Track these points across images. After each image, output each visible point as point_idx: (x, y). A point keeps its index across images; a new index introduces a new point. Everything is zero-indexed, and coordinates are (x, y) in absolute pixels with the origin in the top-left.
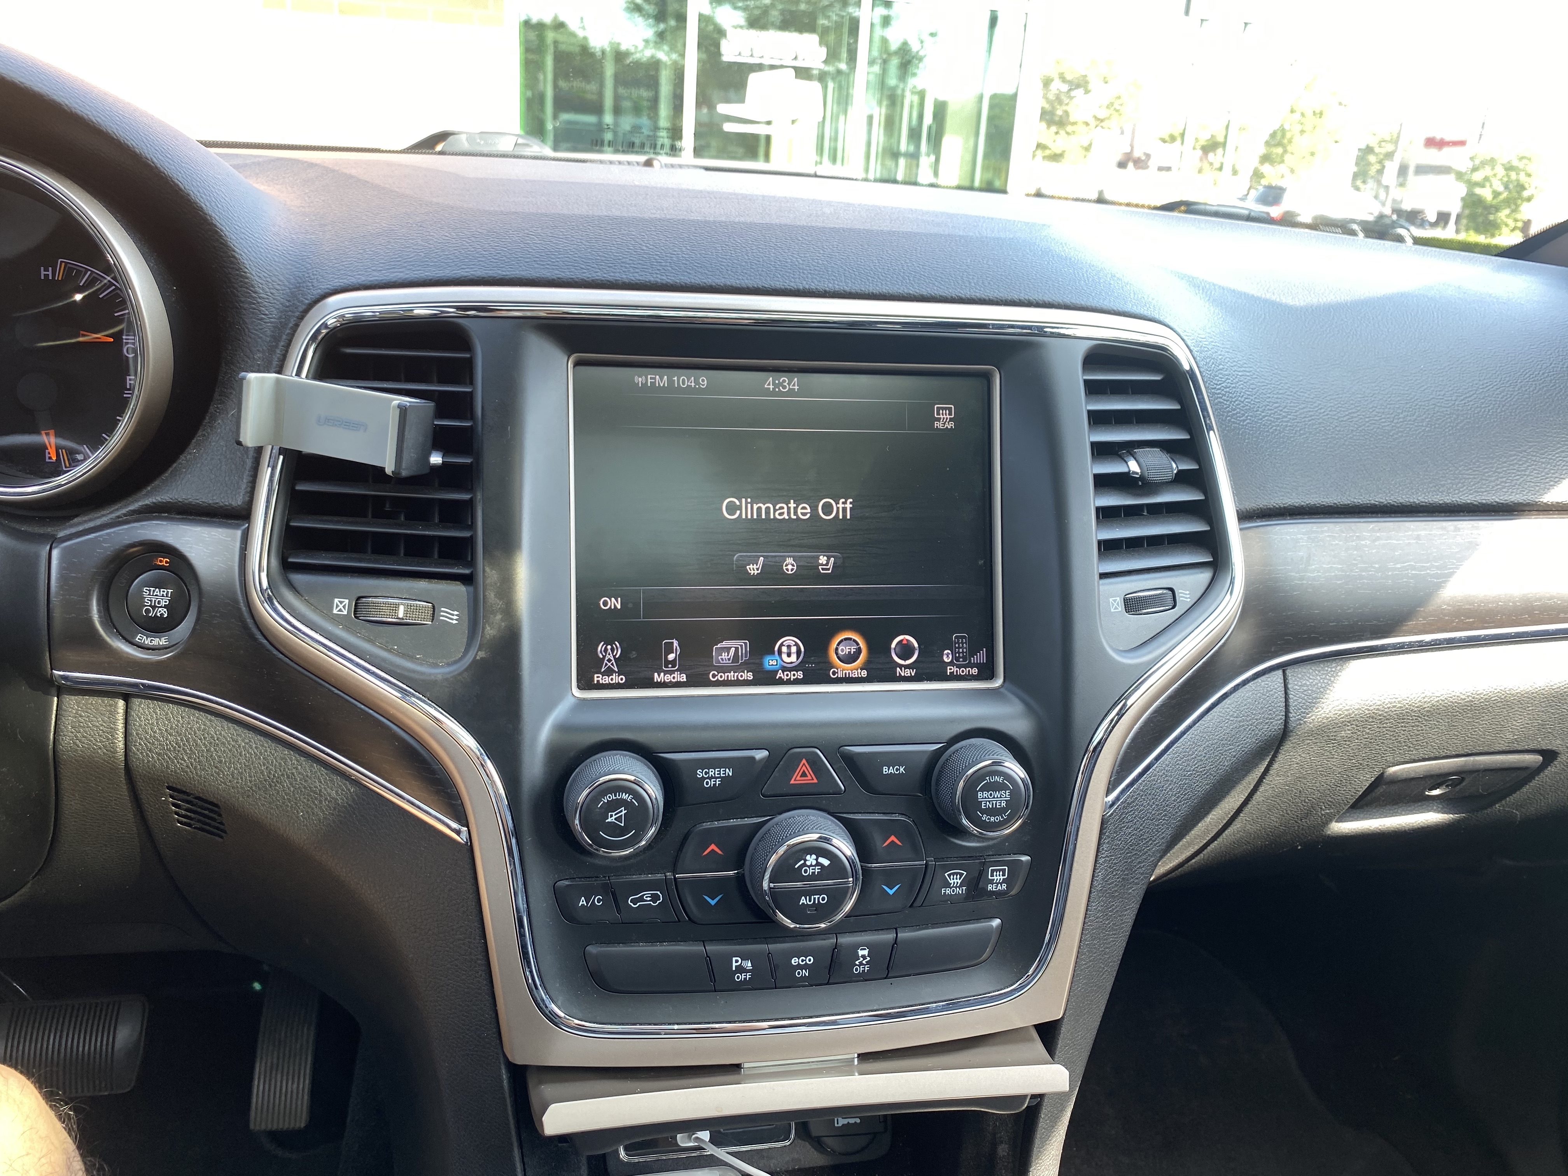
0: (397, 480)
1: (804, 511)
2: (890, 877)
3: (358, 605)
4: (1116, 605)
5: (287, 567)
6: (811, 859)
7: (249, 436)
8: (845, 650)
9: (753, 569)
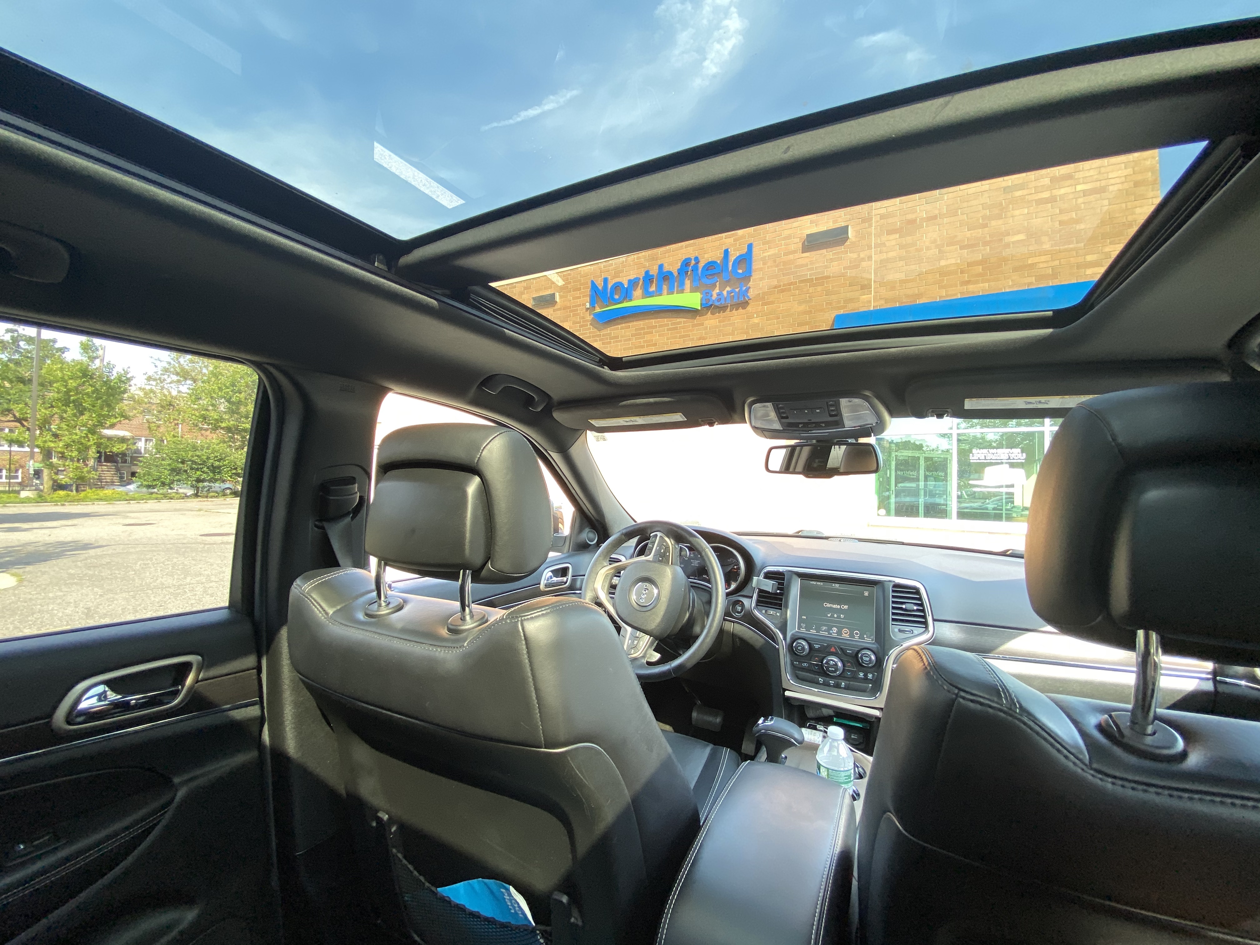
0: (772, 593)
1: (839, 607)
2: (849, 671)
3: (766, 611)
4: (896, 630)
5: (757, 605)
6: (831, 662)
7: (753, 586)
8: (845, 632)
9: (829, 615)
